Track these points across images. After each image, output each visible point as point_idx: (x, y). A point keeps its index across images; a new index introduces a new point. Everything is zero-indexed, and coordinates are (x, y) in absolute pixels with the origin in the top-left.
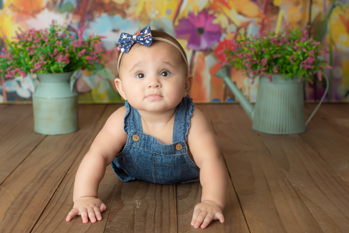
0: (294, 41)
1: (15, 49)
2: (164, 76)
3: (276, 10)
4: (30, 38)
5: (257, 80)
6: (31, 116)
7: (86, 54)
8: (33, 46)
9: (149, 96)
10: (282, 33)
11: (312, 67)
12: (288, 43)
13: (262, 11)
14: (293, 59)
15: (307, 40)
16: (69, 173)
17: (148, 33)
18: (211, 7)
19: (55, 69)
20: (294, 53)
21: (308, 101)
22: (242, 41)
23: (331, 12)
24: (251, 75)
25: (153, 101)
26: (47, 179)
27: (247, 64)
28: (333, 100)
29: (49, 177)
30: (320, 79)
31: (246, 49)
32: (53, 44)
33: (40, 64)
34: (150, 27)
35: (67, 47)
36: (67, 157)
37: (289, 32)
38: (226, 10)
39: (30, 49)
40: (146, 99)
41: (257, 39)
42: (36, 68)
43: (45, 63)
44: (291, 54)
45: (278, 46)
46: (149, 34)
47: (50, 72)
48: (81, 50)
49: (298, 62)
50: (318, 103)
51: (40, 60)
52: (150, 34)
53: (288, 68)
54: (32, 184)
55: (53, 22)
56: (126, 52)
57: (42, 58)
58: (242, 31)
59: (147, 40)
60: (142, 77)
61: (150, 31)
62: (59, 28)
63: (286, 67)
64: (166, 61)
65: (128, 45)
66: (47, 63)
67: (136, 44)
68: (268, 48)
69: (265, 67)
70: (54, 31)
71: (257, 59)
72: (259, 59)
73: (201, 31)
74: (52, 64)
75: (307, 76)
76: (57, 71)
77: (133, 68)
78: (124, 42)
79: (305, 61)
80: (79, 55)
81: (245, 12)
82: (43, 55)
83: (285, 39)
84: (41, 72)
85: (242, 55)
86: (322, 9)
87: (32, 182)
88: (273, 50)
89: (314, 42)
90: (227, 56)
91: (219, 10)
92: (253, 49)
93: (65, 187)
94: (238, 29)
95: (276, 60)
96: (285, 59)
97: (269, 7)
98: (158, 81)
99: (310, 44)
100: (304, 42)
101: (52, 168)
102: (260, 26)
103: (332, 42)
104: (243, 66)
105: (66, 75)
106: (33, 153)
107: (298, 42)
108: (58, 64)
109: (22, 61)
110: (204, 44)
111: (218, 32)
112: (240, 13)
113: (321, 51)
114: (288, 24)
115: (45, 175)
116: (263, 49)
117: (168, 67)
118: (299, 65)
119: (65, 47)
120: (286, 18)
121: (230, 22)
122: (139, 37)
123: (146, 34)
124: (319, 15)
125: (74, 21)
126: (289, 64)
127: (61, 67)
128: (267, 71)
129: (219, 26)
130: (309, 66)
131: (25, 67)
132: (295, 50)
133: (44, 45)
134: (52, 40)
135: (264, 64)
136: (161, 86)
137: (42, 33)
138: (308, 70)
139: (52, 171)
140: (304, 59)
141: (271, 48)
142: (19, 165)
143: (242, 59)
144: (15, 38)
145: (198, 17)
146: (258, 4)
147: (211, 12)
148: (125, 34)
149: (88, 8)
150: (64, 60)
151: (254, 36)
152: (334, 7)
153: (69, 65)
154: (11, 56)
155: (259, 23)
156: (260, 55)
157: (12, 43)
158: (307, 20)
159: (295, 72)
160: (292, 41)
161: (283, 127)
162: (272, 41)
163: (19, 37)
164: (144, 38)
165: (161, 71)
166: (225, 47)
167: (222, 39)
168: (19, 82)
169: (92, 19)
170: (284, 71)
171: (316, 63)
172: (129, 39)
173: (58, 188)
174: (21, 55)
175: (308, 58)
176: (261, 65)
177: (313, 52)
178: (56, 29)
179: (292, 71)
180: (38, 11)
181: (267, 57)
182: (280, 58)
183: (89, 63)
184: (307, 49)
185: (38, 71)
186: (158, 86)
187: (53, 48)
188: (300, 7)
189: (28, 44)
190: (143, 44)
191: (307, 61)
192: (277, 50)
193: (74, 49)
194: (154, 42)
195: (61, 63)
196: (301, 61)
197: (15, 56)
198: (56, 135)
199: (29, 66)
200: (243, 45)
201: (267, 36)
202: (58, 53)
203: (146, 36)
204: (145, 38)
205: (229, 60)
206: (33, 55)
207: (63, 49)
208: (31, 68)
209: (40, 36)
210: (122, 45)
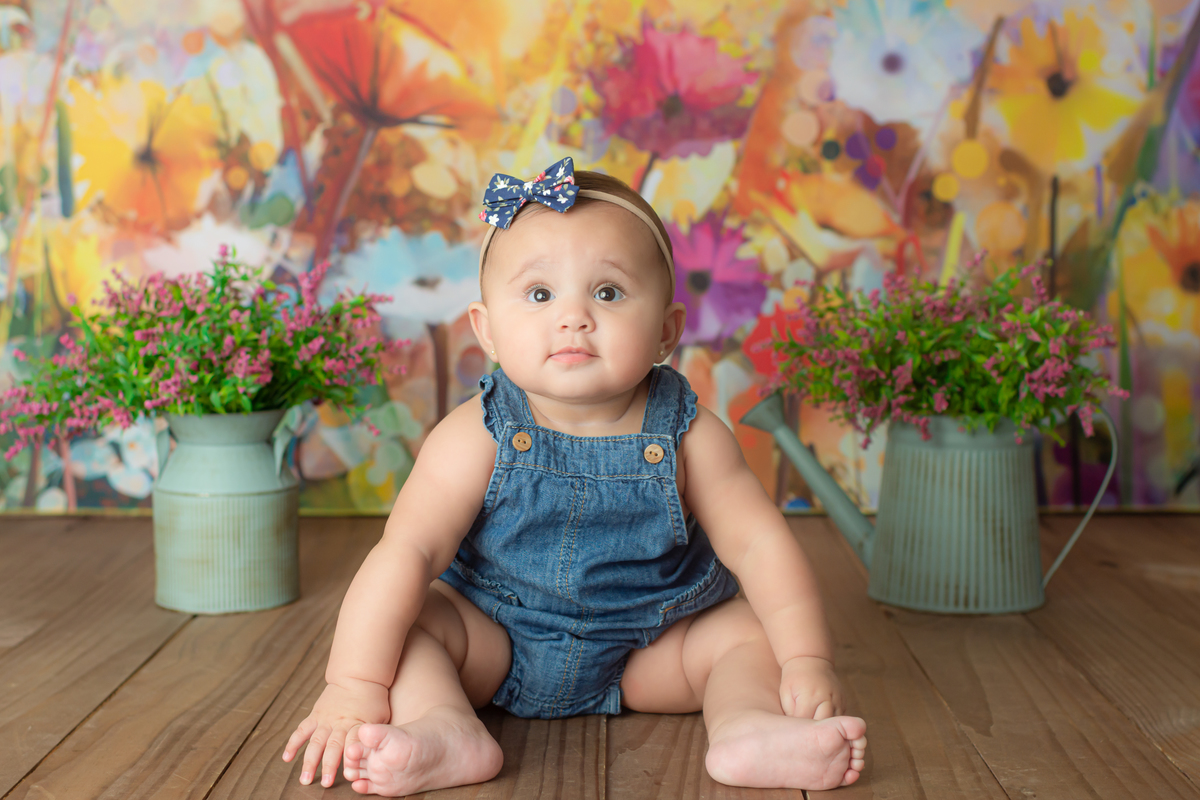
0: (999, 308)
1: (101, 337)
2: (606, 299)
3: (943, 214)
4: (148, 302)
5: (880, 434)
6: (148, 557)
7: (326, 352)
8: (159, 328)
9: (559, 353)
10: (963, 285)
11: (1061, 392)
12: (982, 316)
13: (897, 219)
14: (996, 366)
15: (1042, 304)
16: (257, 738)
17: (566, 176)
18: (734, 204)
19: (226, 401)
20: (1000, 346)
21: (1053, 508)
22: (830, 309)
23: (1120, 219)
24: (863, 421)
25: (570, 367)
26: (181, 756)
27: (846, 385)
28: (1137, 506)
29: (188, 749)
30: (1089, 431)
31: (843, 336)
32: (222, 320)
33: (175, 383)
34: (572, 160)
35: (268, 331)
36: (254, 685)
37: (984, 281)
38: (780, 215)
39: (148, 336)
40: (550, 360)
41: (877, 304)
42: (165, 396)
43: (194, 379)
44: (989, 349)
45: (947, 326)
46: (566, 180)
47: (209, 410)
48: (308, 339)
49: (1014, 375)
50: (1082, 515)
51: (178, 372)
52: (570, 179)
53: (982, 395)
54: (130, 774)
55: (224, 252)
56: (502, 227)
57: (182, 366)
58: (833, 281)
59: (560, 195)
60: (543, 300)
61: (570, 169)
62: (242, 270)
63: (975, 393)
64: (611, 257)
65: (509, 207)
66: (201, 382)
67: (531, 208)
68: (916, 333)
69: (906, 391)
70: (225, 282)
71: (880, 366)
72: (887, 368)
73: (700, 281)
74: (217, 383)
75: (1046, 421)
76: (232, 409)
77: (522, 272)
78: (500, 199)
79: (1037, 374)
80: (302, 355)
81: (840, 220)
82: (186, 357)
83: (970, 302)
84: (181, 409)
85: (830, 355)
86: (1091, 210)
87: (133, 765)
88: (930, 338)
89: (1067, 311)
90: (784, 358)
91: (757, 214)
92: (866, 334)
93: (237, 784)
94: (821, 275)
95: (942, 369)
96: (972, 365)
97: (921, 205)
98: (588, 314)
99: (1052, 318)
100: (1031, 311)
101: (204, 721)
102: (890, 266)
103: (1128, 314)
104: (834, 390)
105: (262, 419)
106: (145, 671)
107: (1012, 311)
108: (235, 385)
109: (120, 375)
110: (711, 324)
111: (753, 286)
112: (825, 225)
113: (1089, 340)
114: (978, 255)
115: (177, 742)
116: (900, 335)
117: (616, 276)
118: (1016, 387)
119: (259, 332)
120: (975, 239)
121: (794, 252)
122: (541, 185)
123: (560, 179)
124: (1084, 227)
125: (297, 253)
126: (985, 382)
127: (245, 393)
128: (914, 406)
129: (757, 267)
130: (1049, 389)
131: (130, 394)
132: (1003, 339)
133: (192, 323)
134: (218, 307)
135: (901, 383)
136: (595, 328)
137: (187, 286)
138: (1049, 401)
139: (202, 731)
140: (1033, 367)
141: (924, 333)
142: (96, 710)
143: (832, 368)
144: (102, 303)
145: (691, 238)
146: (884, 197)
147: (731, 223)
148: (503, 177)
149: (341, 212)
150: (253, 372)
151: (867, 293)
152: (1130, 202)
153: (268, 386)
154: (83, 362)
155: (886, 257)
156: (888, 355)
157: (93, 319)
158: (1043, 246)
159: (1004, 407)
160: (993, 310)
161: (967, 589)
162: (927, 309)
163: (114, 300)
164: (554, 187)
165: (598, 285)
166: (774, 332)
167: (768, 309)
168: (116, 447)
169: (351, 247)
170: (967, 404)
171: (1074, 377)
172: (514, 191)
173: (214, 786)
174: (119, 358)
175: (1047, 363)
176: (893, 388)
177: (1061, 341)
178: (232, 272)
179: (994, 406)
180: (184, 222)
181: (912, 361)
182: (956, 363)
183: (335, 380)
184: (1043, 334)
185: (170, 408)
186: (584, 327)
187: (220, 333)
188: (1019, 204)
189: (142, 322)
190: (549, 204)
191: (1045, 372)
192: (945, 338)
193: (288, 335)
194: (580, 202)
195: (244, 380)
196: (1023, 372)
197: (97, 361)
198: (226, 615)
199: (140, 392)
200: (834, 324)
201: (911, 295)
202: (236, 349)
203: (559, 182)
204: (557, 189)
205: (790, 371)
206: (158, 356)
207: (254, 336)
208: (150, 398)
209: (181, 298)
210: (493, 208)
